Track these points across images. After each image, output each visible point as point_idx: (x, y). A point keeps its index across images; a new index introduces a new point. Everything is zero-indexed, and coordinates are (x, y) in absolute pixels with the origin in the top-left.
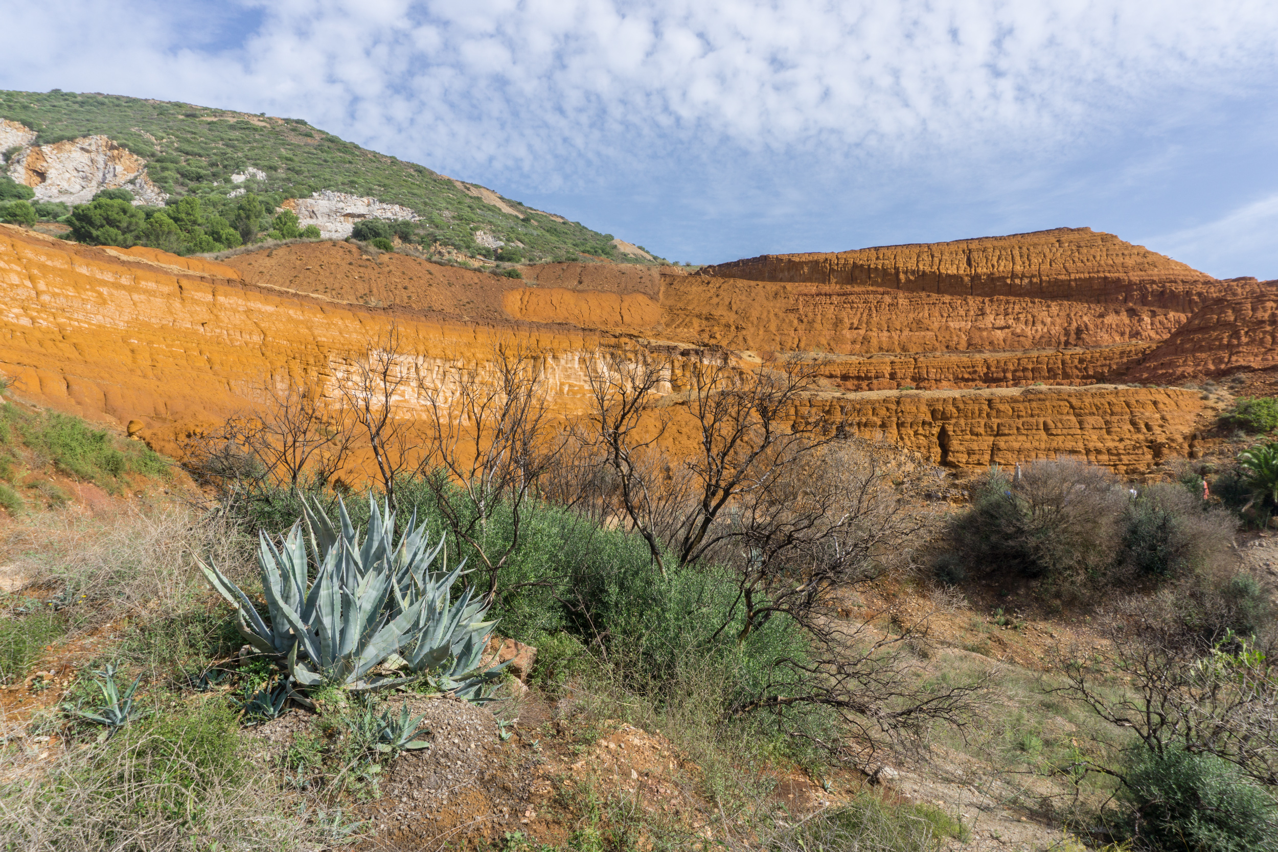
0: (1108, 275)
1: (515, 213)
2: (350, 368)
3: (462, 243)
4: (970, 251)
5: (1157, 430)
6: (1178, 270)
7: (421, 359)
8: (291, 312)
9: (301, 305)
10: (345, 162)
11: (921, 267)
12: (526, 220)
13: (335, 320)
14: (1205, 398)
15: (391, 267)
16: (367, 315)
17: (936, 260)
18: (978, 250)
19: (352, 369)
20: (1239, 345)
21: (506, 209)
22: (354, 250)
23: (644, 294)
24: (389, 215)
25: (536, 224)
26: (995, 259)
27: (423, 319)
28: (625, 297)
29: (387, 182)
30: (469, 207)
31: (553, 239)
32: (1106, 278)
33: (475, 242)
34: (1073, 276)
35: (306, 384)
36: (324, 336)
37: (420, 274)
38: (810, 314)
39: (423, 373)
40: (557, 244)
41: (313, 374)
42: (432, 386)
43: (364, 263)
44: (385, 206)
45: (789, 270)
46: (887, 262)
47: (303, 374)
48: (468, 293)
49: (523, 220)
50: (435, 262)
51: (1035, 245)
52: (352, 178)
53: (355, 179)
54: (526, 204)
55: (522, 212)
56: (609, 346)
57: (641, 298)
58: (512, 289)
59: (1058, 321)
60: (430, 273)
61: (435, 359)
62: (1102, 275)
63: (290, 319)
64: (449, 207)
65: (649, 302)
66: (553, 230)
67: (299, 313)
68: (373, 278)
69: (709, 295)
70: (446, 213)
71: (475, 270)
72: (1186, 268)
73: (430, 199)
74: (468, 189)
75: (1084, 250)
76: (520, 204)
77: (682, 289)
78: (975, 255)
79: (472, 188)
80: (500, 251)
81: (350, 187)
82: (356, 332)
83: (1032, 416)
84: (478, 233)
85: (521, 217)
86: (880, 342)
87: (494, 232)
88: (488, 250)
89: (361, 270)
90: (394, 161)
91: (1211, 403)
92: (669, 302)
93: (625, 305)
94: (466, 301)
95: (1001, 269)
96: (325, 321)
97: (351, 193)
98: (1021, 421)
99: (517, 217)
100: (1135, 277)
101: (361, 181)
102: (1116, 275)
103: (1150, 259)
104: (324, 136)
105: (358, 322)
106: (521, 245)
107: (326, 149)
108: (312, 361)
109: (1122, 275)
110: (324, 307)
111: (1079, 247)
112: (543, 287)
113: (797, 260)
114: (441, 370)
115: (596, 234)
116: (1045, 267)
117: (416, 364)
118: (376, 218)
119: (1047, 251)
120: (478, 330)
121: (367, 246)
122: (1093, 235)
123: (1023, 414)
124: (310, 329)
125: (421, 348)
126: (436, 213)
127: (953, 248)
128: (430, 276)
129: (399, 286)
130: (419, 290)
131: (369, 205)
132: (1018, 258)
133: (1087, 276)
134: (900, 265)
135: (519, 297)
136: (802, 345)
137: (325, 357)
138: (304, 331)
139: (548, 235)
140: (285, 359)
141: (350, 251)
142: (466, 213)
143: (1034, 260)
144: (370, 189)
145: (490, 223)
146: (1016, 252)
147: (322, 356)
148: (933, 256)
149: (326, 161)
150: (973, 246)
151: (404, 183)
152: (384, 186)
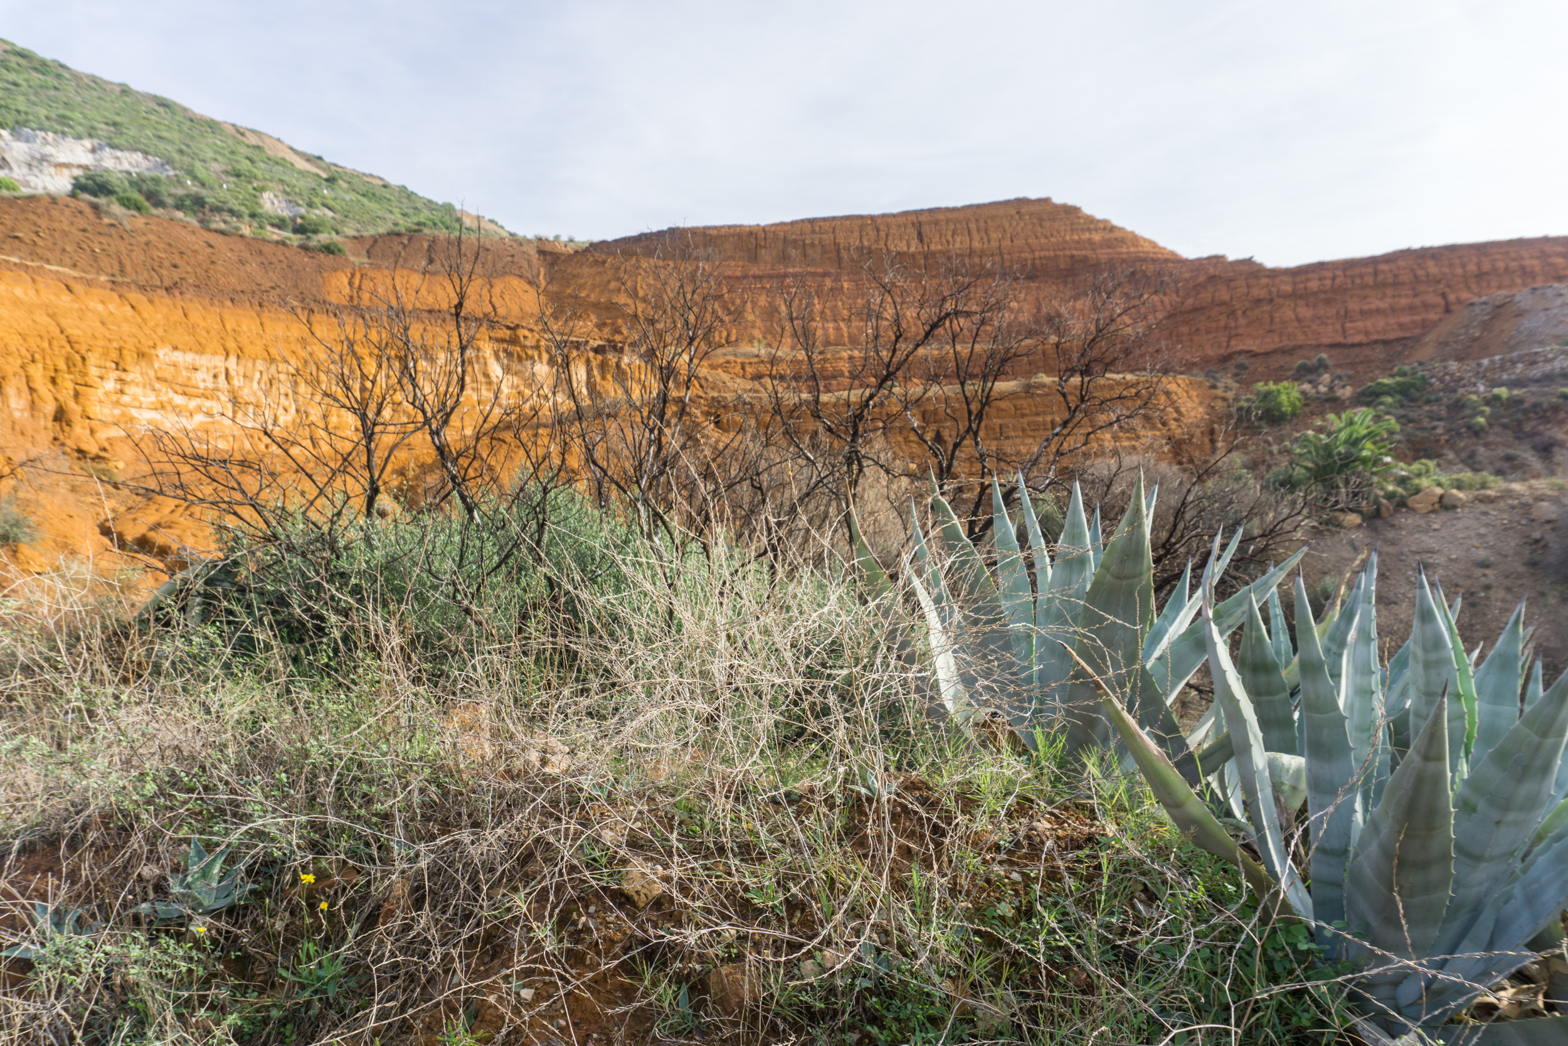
0: (1075, 252)
1: (315, 170)
2: (124, 376)
3: (243, 209)
4: (920, 224)
5: (1173, 425)
6: (1147, 248)
7: (233, 359)
8: (19, 291)
9: (34, 280)
10: (47, 88)
11: (866, 243)
12: (331, 180)
13: (91, 305)
14: (1214, 387)
15: (151, 237)
16: (141, 296)
17: (883, 234)
18: (929, 223)
19: (128, 377)
20: (1236, 327)
21: (301, 164)
22: (88, 210)
23: (520, 277)
24: (126, 166)
25: (345, 185)
26: (950, 233)
27: (229, 303)
28: (495, 281)
29: (118, 119)
30: (248, 158)
31: (373, 206)
32: (1072, 256)
33: (261, 207)
34: (1037, 254)
35: (56, 399)
36: (78, 328)
37: (196, 247)
38: (738, 301)
39: (236, 383)
40: (380, 214)
41: (67, 384)
42: (253, 399)
43: (106, 230)
44: (119, 153)
45: (705, 246)
46: (824, 236)
47: (50, 386)
48: (271, 274)
49: (327, 180)
50: (216, 231)
51: (993, 218)
52: (62, 112)
53: (68, 113)
54: (328, 159)
55: (324, 170)
56: (503, 341)
57: (515, 282)
58: (335, 270)
59: (1026, 307)
60: (211, 246)
61: (254, 361)
62: (1068, 253)
63: (17, 302)
64: (219, 158)
65: (527, 287)
66: (369, 195)
67: (31, 293)
68: (124, 251)
69: (606, 278)
70: (215, 166)
71: (277, 242)
72: (1154, 245)
73: (188, 146)
74: (242, 134)
75: (1047, 224)
76: (320, 158)
77: (569, 270)
78: (926, 229)
79: (248, 134)
80: (299, 221)
81: (63, 126)
82: (126, 319)
83: (1038, 414)
84: (266, 195)
85: (324, 175)
86: (826, 336)
87: (288, 194)
88: (283, 220)
89: (103, 240)
90: (125, 91)
91: (1219, 392)
92: (554, 288)
93: (497, 290)
94: (269, 284)
95: (958, 245)
96: (76, 306)
97: (64, 134)
98: (1025, 420)
99: (318, 176)
100: (1103, 255)
101: (77, 116)
102: (1084, 252)
103: (1117, 234)
104: (8, 48)
105: (129, 308)
106: (330, 214)
107: (14, 66)
108: (62, 365)
109: (1088, 253)
110: (71, 283)
111: (1041, 220)
112: (379, 268)
113: (715, 232)
114: (265, 378)
115: (430, 202)
116: (1006, 243)
117: (227, 370)
118: (107, 170)
119: (1006, 224)
120: (313, 319)
121: (108, 205)
122: (1055, 206)
123: (1027, 411)
124: (52, 316)
125: (231, 345)
126: (198, 165)
127: (901, 220)
128: (209, 250)
129: (166, 264)
130: (198, 270)
131: (93, 151)
132: (975, 233)
133: (1052, 253)
134: (841, 240)
135: (346, 281)
136: (733, 338)
137: (83, 359)
138: (43, 319)
139: (365, 201)
140: (19, 362)
141: (81, 212)
142: (245, 166)
143: (993, 235)
144: (93, 128)
145: (282, 181)
146: (973, 226)
147: (78, 358)
148: (878, 230)
149: (15, 84)
150: (923, 218)
151: (144, 122)
152: (115, 124)
